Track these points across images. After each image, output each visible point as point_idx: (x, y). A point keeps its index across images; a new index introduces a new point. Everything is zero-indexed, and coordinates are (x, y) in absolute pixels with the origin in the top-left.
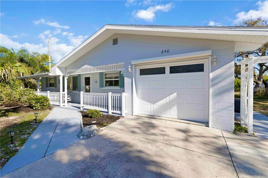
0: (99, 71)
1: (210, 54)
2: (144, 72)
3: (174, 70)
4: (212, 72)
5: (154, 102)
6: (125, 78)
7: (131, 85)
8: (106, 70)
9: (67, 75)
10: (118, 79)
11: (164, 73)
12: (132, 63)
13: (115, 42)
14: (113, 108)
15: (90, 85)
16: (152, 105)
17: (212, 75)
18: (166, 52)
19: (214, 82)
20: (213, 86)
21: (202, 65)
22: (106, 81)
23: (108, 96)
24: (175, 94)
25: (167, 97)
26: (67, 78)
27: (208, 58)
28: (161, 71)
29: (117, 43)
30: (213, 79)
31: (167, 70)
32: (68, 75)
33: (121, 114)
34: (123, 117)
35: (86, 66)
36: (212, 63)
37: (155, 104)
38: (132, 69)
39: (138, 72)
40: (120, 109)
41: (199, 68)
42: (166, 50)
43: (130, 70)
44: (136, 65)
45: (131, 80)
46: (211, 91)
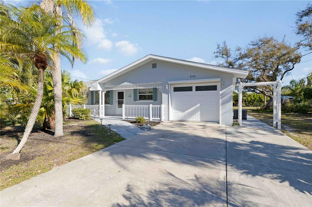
0: (138, 87)
1: (220, 80)
2: (176, 89)
3: (198, 89)
4: (221, 91)
5: (184, 111)
6: (163, 94)
7: (167, 99)
8: (145, 87)
9: (105, 90)
10: (152, 94)
11: (191, 90)
12: (169, 83)
13: (154, 66)
14: (154, 116)
15: (123, 99)
16: (183, 113)
17: (221, 92)
18: (193, 77)
19: (222, 96)
20: (221, 98)
21: (216, 86)
22: (140, 96)
23: (149, 107)
24: (199, 105)
25: (194, 106)
26: (106, 92)
27: (219, 82)
28: (189, 89)
29: (156, 67)
30: (222, 94)
31: (194, 89)
32: (107, 90)
33: (160, 120)
34: (162, 122)
35: (126, 83)
36: (221, 86)
37: (185, 112)
38: (168, 87)
39: (172, 89)
40: (160, 116)
41: (214, 88)
42: (194, 76)
43: (167, 88)
44: (171, 84)
45: (167, 95)
46: (220, 101)
